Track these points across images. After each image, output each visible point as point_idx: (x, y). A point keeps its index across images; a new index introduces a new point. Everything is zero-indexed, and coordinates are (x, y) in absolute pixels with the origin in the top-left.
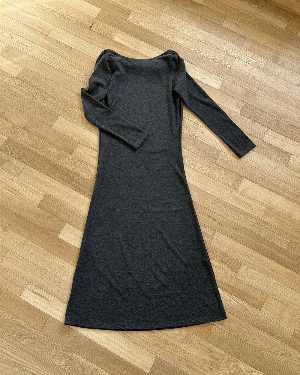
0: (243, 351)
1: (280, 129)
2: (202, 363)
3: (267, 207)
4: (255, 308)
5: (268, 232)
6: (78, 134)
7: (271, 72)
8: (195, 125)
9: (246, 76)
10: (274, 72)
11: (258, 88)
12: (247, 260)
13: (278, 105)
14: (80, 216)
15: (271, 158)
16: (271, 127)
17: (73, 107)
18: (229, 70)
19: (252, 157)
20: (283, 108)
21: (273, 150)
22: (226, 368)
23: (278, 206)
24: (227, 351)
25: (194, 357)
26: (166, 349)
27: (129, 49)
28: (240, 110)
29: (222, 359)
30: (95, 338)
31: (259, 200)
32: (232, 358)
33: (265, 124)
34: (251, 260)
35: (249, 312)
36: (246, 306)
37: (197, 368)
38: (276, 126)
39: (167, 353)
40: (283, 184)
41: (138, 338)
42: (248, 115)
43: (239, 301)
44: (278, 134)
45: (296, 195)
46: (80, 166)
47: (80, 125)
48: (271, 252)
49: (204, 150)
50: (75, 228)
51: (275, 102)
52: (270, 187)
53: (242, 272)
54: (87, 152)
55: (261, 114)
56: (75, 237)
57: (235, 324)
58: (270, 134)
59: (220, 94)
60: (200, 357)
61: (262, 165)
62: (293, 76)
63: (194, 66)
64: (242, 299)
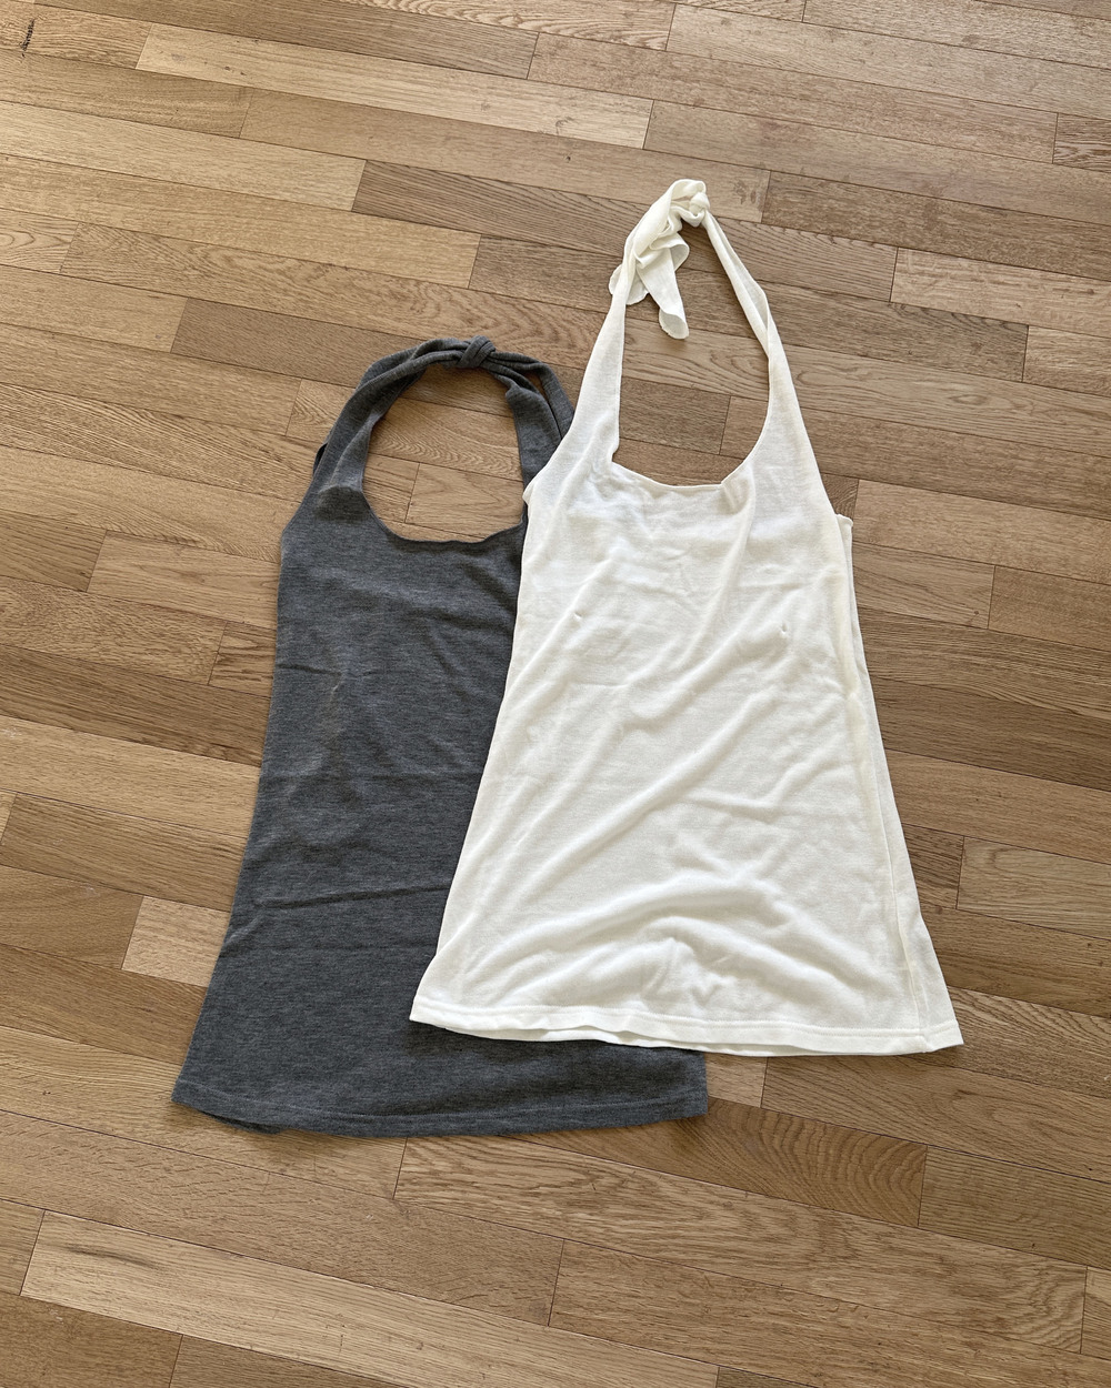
0: (1090, 1224)
1: (948, 236)
2: (928, 1333)
3: (996, 568)
4: (1081, 1018)
5: (1033, 675)
6: (90, 495)
7: (836, 22)
8: (589, 317)
9: (741, 65)
10: (850, 20)
11: (804, 98)
12: (981, 820)
13: (907, 143)
14: (198, 849)
15: (947, 366)
16: (908, 240)
17: (39, 390)
18: (662, 60)
19: (869, 384)
20: (932, 148)
21: (945, 329)
22: (1042, 1322)
23: (1042, 554)
24: (1019, 1244)
25: (883, 1317)
26: (752, 1319)
27: (216, 87)
28: (759, 208)
29: (1011, 1284)
30: (418, 1371)
31: (950, 552)
32: (1051, 1267)
33: (879, 234)
34: (1001, 812)
35: (1061, 1039)
36: (1039, 1018)
37: (915, 1362)
38: (929, 229)
39: (760, 1335)
40: (1032, 456)
41: (609, 1309)
42: (799, 219)
43: (1003, 1009)
44: (947, 261)
45: (1099, 485)
46: (135, 631)
47: (90, 455)
48: (1074, 754)
49: (656, 411)
50: (190, 907)
51: (892, 134)
52: (981, 485)
53: (975, 877)
54: (152, 563)
55: (851, 197)
56: (200, 948)
57: (1021, 1114)
58: (912, 269)
59: (653, 164)
60: (914, 1310)
61: (918, 405)
62: (932, 11)
63: (510, 82)
64: (1014, 997)
